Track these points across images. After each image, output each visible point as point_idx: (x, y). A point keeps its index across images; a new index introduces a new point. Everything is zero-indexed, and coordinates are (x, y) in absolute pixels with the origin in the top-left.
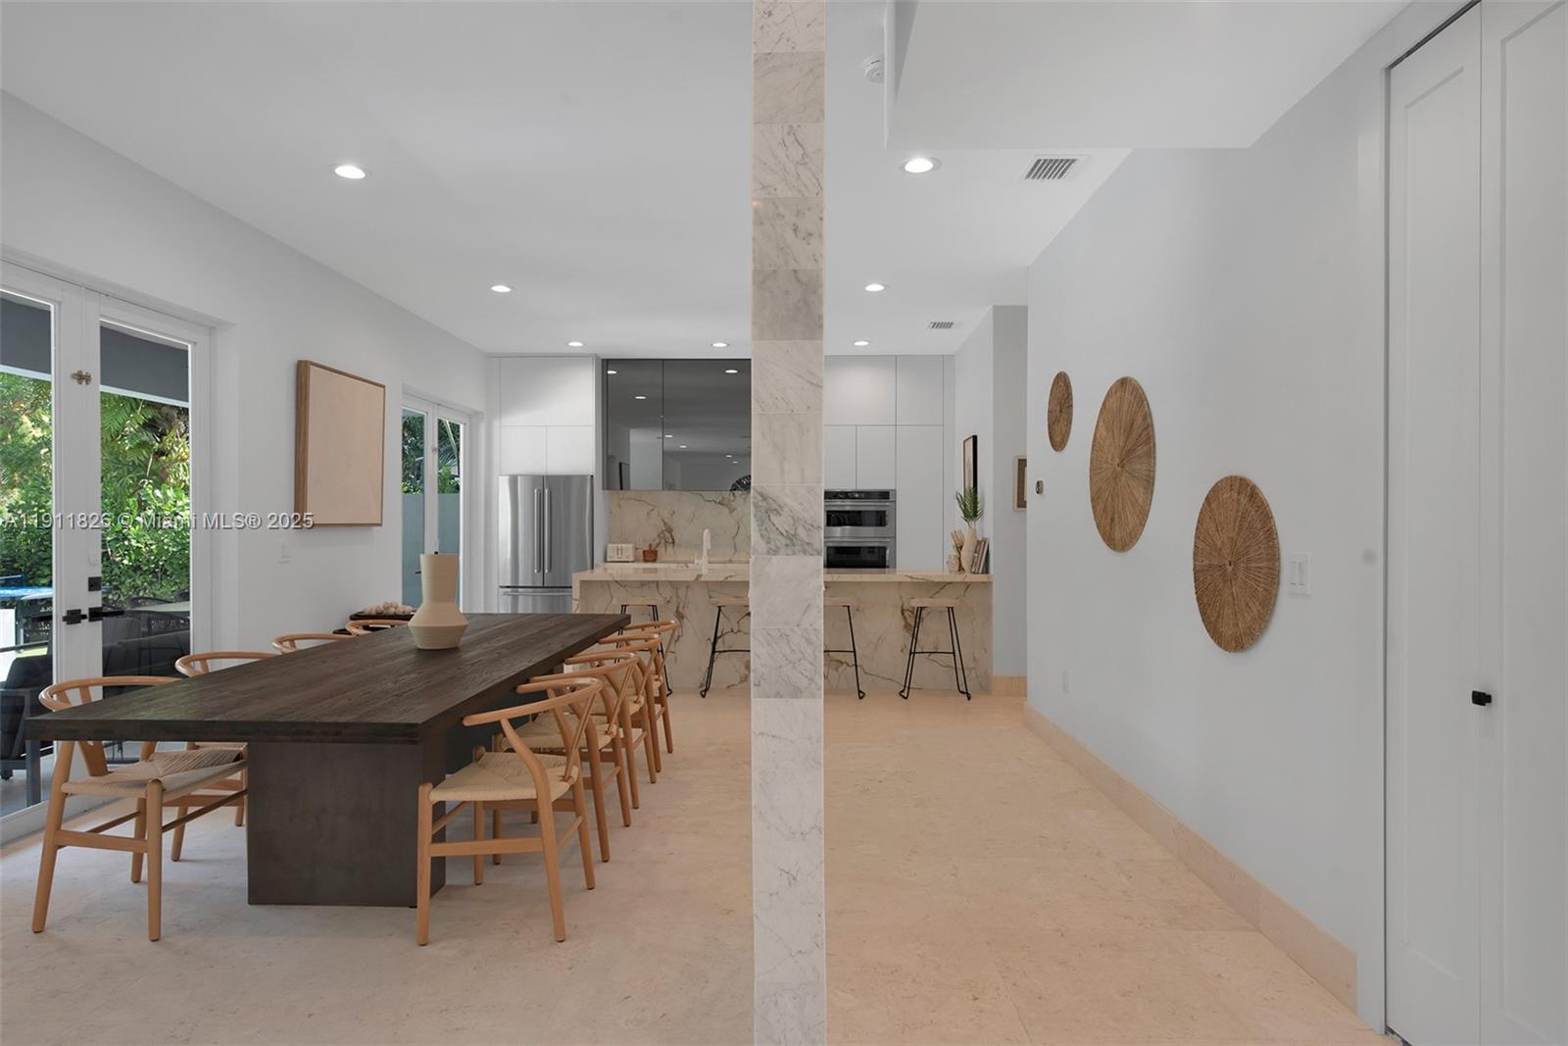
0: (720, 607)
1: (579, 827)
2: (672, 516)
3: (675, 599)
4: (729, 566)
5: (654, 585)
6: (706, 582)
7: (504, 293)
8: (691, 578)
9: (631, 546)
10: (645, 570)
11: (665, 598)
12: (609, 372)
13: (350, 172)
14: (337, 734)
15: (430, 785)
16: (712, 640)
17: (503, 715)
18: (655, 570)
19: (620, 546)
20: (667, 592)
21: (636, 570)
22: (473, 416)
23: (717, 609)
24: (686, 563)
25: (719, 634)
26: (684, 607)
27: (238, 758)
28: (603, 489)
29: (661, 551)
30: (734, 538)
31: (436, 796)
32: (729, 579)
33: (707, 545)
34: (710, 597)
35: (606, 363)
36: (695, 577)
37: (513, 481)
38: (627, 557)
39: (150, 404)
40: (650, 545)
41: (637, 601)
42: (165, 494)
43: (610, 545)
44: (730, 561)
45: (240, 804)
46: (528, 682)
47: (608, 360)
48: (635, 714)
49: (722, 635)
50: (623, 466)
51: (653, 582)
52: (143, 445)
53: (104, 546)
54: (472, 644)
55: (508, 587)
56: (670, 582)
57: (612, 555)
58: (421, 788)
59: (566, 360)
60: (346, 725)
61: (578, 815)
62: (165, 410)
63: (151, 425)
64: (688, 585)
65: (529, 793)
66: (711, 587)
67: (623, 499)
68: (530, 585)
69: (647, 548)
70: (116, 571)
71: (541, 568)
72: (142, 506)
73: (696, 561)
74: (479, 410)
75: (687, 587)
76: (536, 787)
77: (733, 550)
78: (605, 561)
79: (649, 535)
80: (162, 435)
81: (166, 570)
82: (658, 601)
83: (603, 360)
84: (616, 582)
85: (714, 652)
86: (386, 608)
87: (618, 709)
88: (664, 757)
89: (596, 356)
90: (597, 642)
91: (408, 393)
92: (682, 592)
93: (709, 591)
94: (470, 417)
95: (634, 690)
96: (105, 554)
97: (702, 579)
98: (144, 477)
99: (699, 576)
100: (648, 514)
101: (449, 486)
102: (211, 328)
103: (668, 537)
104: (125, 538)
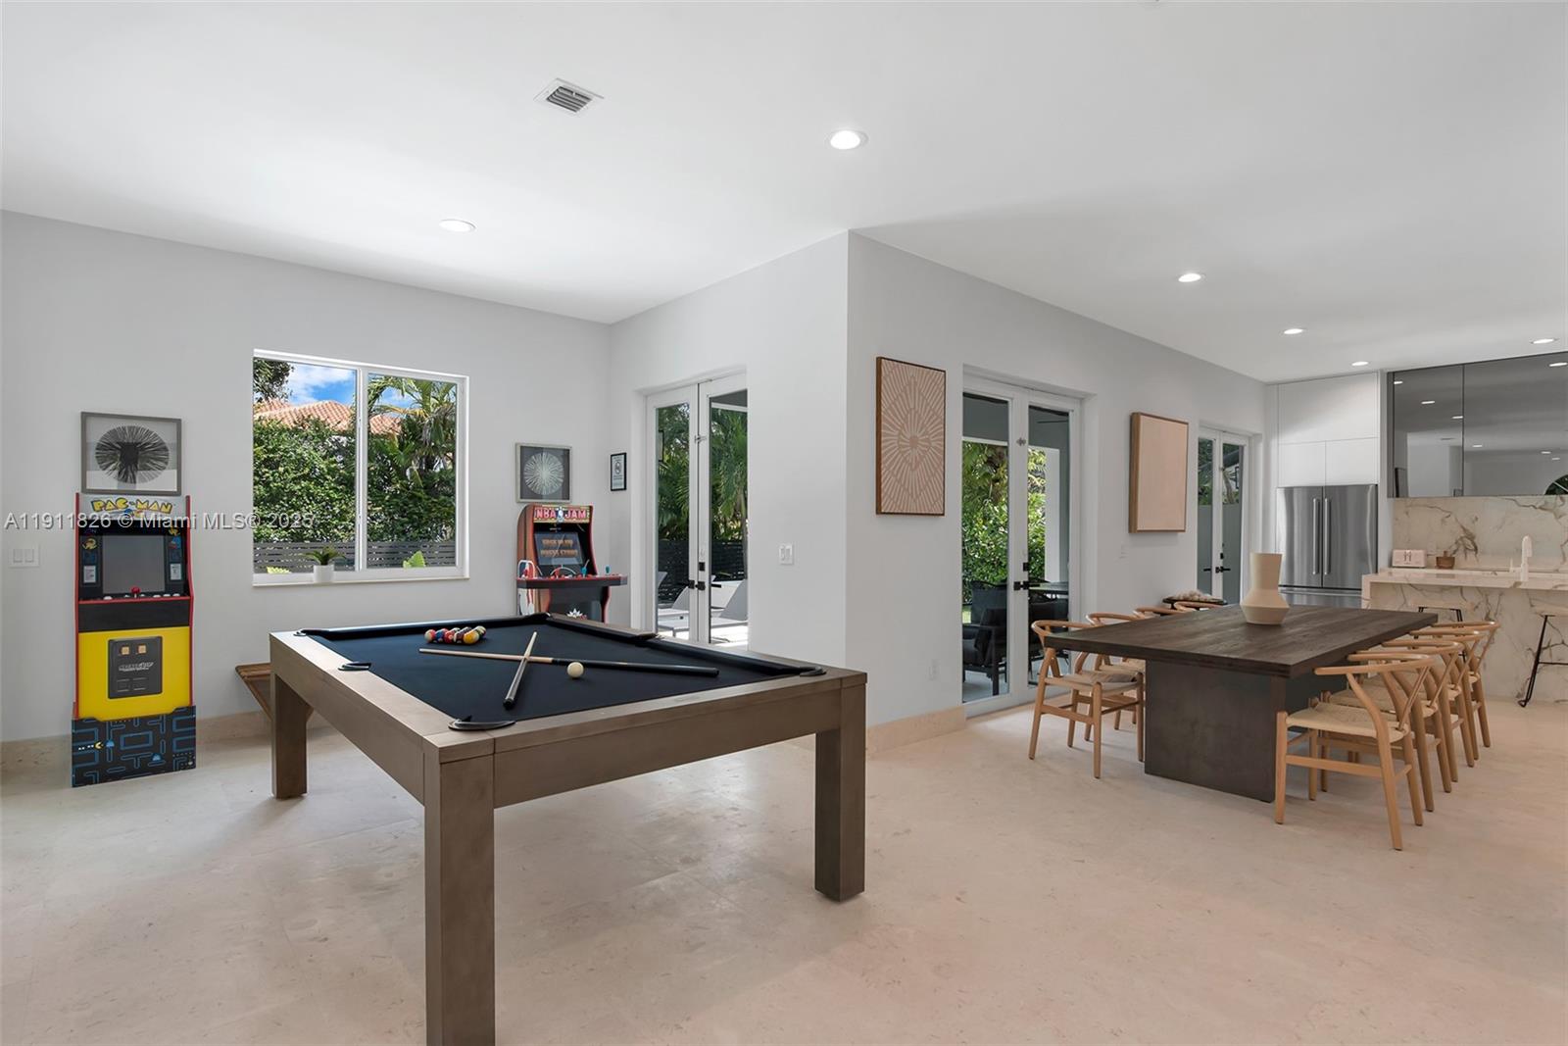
0: (1546, 616)
1: (1408, 774)
2: (1473, 522)
3: (1483, 606)
4: (1555, 575)
5: (1459, 590)
6: (1526, 590)
7: (1297, 335)
8: (1507, 585)
9: (1421, 551)
10: (1438, 575)
11: (1472, 604)
12: (1396, 383)
13: (1190, 278)
14: (1230, 665)
15: (1286, 714)
16: (1536, 650)
17: (1348, 671)
18: (1453, 576)
19: (1408, 551)
20: (1475, 598)
21: (1432, 576)
22: (1253, 438)
23: (1543, 620)
24: (1495, 572)
25: (1544, 645)
26: (1495, 614)
27: (1133, 680)
28: (1388, 496)
29: (1459, 557)
30: (1562, 546)
31: (1292, 721)
32: (1559, 589)
33: (1527, 551)
34: (1532, 606)
35: (1392, 376)
36: (1513, 583)
37: (1289, 492)
38: (1417, 563)
39: (991, 447)
40: (1445, 552)
41: (1434, 604)
42: (1001, 510)
43: (1395, 552)
44: (1557, 571)
45: (1134, 710)
46: (1355, 653)
47: (1394, 373)
48: (1428, 718)
49: (1548, 646)
50: (1399, 470)
51: (1456, 587)
52: (987, 475)
53: (963, 545)
54: (1293, 624)
55: (1285, 586)
56: (1477, 588)
57: (1398, 560)
58: (1279, 714)
59: (1351, 378)
60: (1236, 659)
61: (1406, 763)
62: (998, 450)
63: (990, 462)
64: (1501, 592)
65: (1371, 732)
66: (1533, 596)
67: (1411, 506)
68: (1305, 585)
69: (1441, 555)
70: (971, 562)
71: (1319, 569)
72: (986, 518)
73: (1512, 569)
74: (1258, 432)
75: (1501, 594)
76: (1376, 729)
77: (1561, 560)
78: (1390, 565)
79: (1445, 541)
80: (996, 468)
81: (1001, 563)
82: (1463, 606)
83: (1388, 373)
84: (1410, 585)
85: (1537, 662)
86: (1191, 596)
87: (1409, 710)
88: (1481, 750)
89: (1382, 371)
90: (1408, 633)
91: (1203, 426)
92: (1493, 600)
93: (1530, 599)
94: (1250, 438)
95: (1424, 695)
96: (964, 550)
97: (1521, 587)
98: (987, 498)
99: (1517, 584)
100: (1443, 520)
101: (1233, 500)
102: (1082, 399)
103: (1469, 543)
104: (977, 540)
